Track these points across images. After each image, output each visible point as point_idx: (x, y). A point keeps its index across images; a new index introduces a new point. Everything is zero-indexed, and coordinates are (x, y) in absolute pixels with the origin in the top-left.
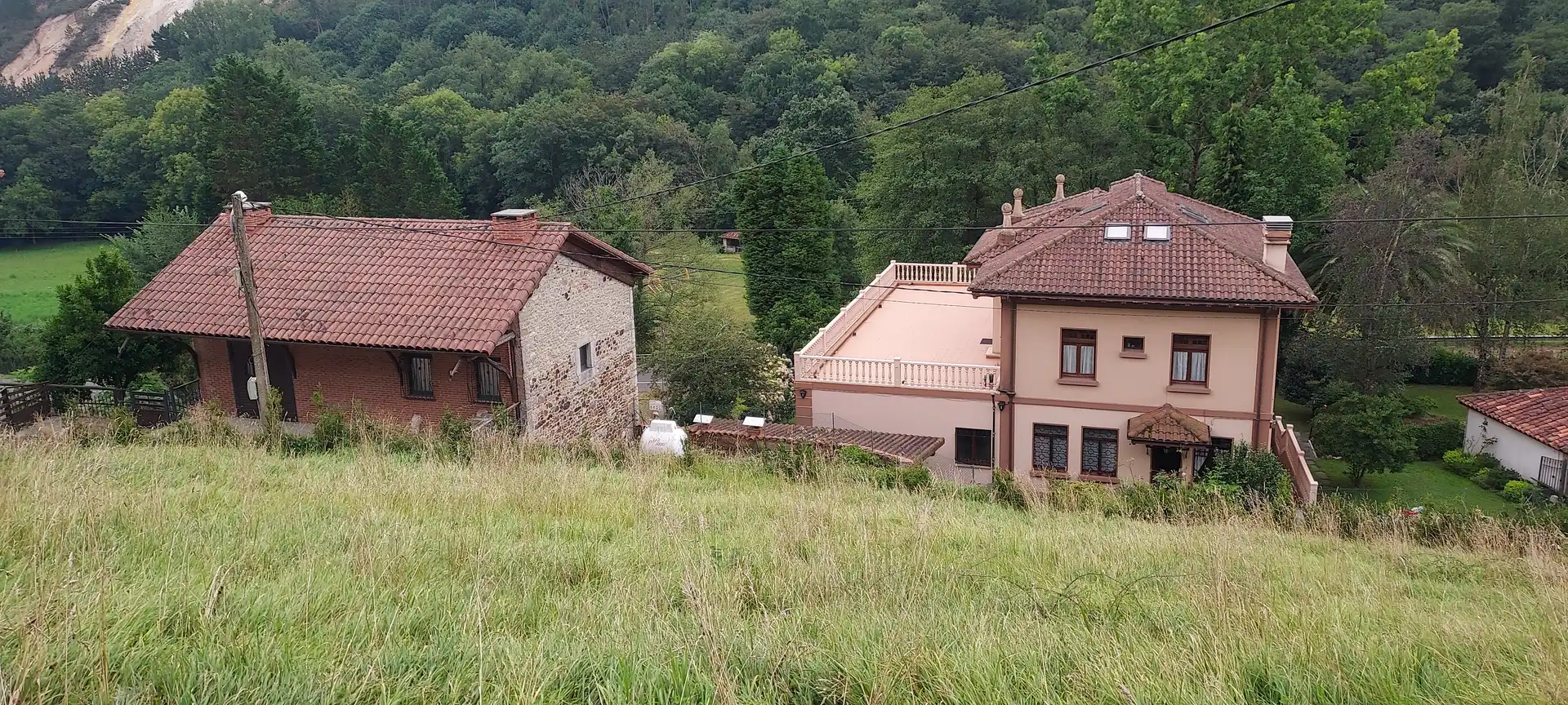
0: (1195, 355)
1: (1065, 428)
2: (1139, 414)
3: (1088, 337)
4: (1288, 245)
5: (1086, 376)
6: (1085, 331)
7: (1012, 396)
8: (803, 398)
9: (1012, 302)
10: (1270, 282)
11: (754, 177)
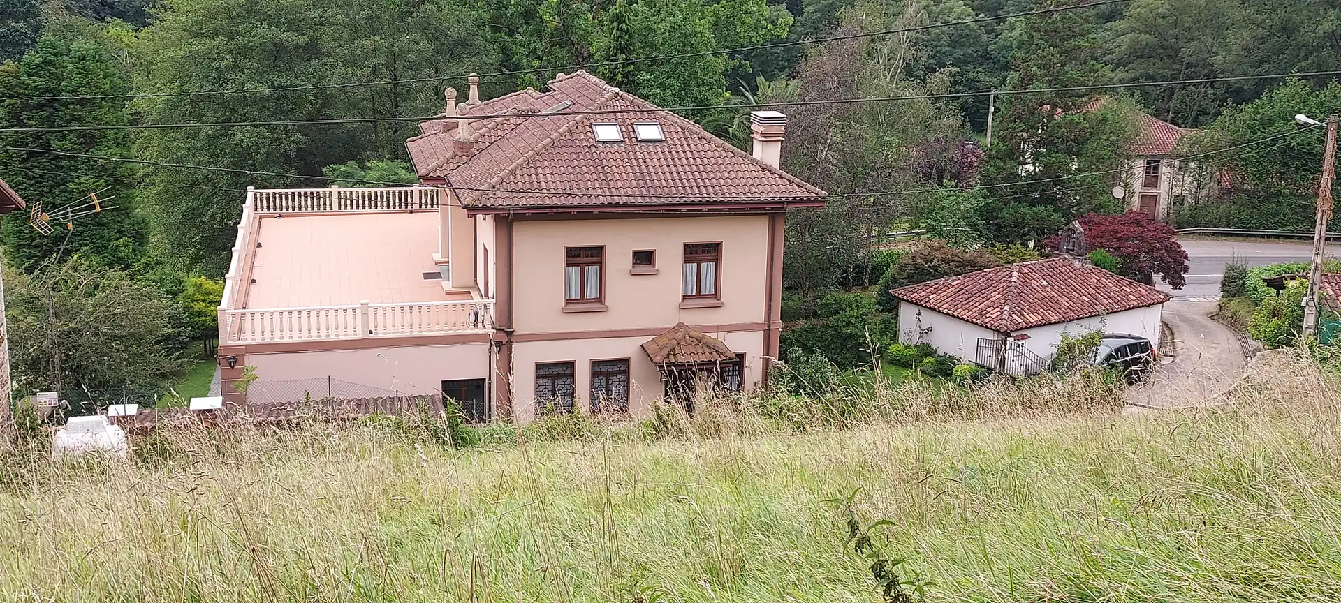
0: (704, 265)
1: (571, 365)
2: (651, 338)
3: (595, 255)
4: (782, 141)
5: (592, 301)
6: (591, 248)
7: (510, 334)
8: (233, 368)
9: (508, 220)
10: (779, 181)
11: (14, 81)
